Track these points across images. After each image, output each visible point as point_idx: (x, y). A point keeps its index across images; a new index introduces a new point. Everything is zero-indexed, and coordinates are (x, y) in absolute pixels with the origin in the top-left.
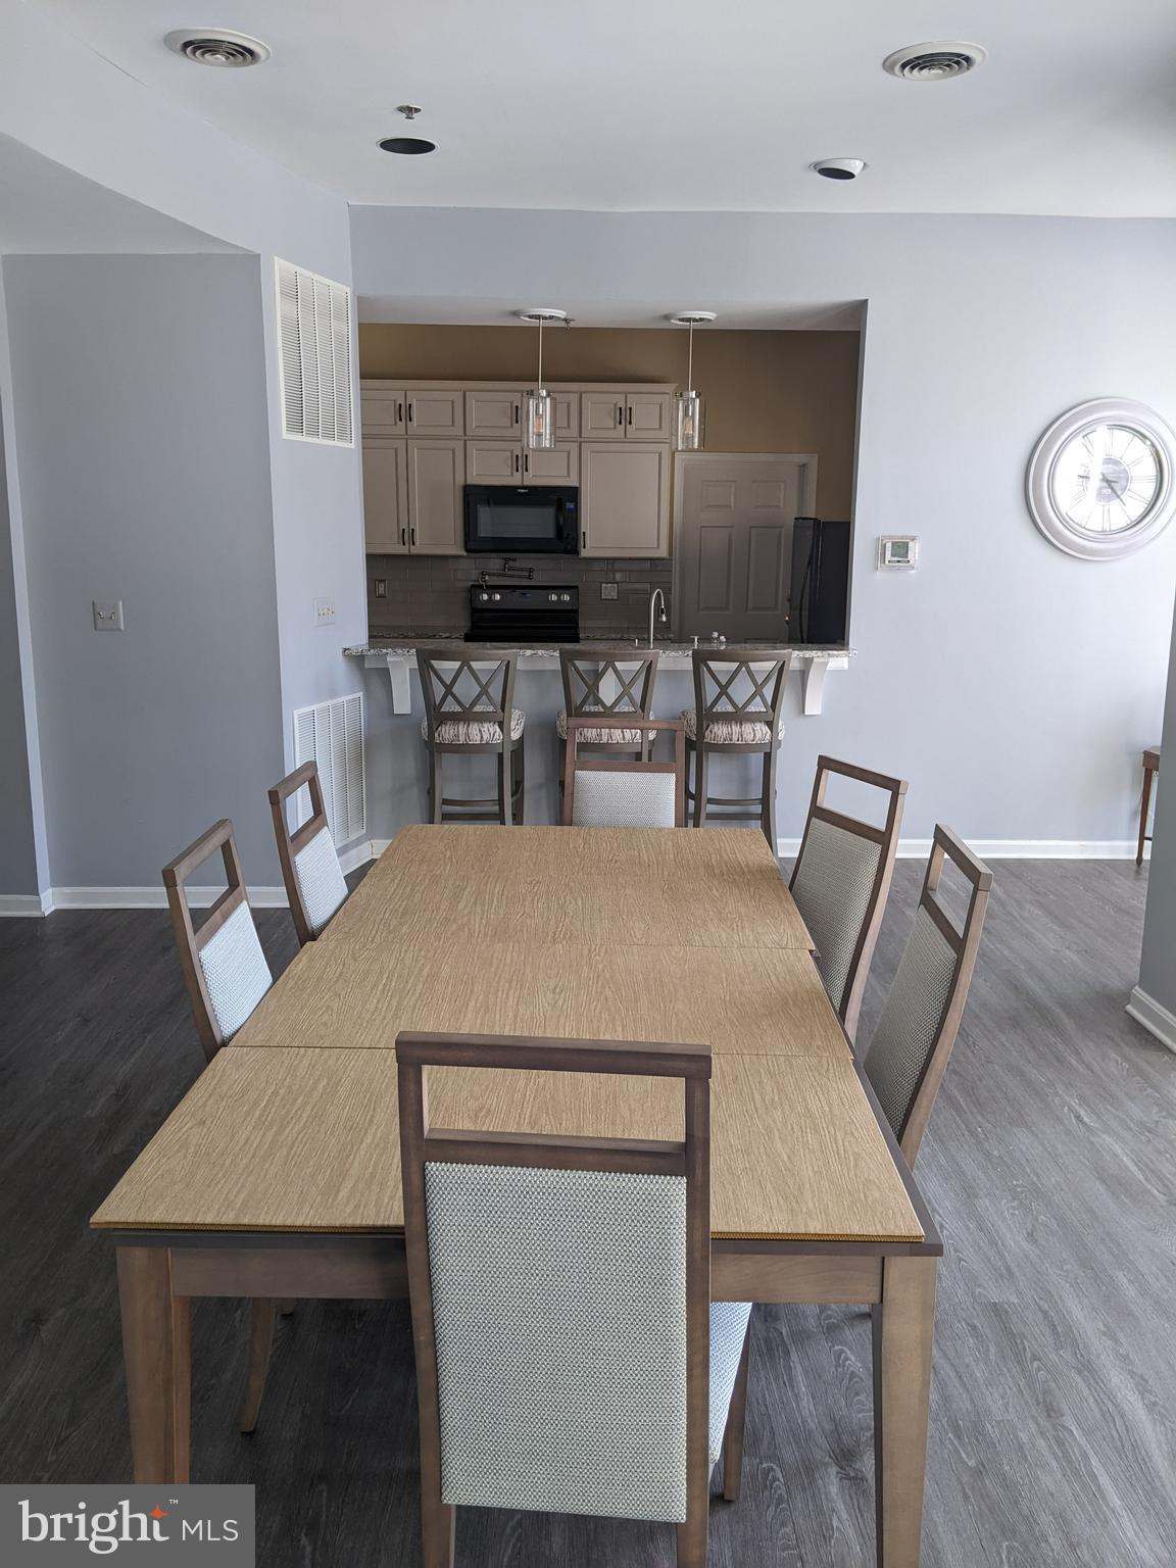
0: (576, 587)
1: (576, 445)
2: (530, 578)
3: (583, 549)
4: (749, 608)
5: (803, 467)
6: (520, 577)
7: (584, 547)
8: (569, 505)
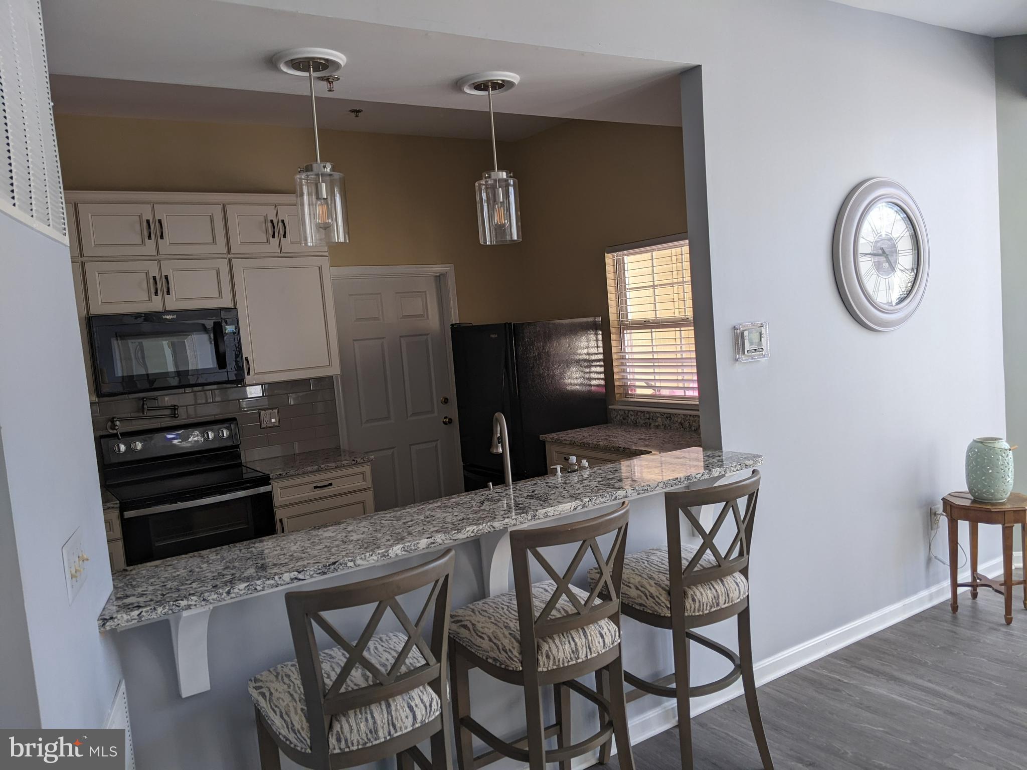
0: (234, 419)
1: (226, 262)
2: (174, 416)
3: (247, 377)
4: (409, 415)
5: (439, 279)
6: (161, 417)
7: (249, 373)
8: (229, 329)
